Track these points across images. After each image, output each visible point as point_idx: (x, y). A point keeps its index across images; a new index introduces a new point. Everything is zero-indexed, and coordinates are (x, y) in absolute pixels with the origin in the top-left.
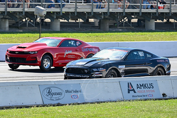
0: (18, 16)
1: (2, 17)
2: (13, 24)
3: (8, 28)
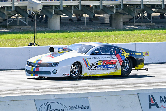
0: (6, 13)
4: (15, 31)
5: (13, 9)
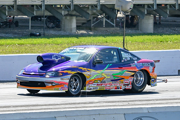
0: (90, 12)
1: (67, 13)
2: (83, 23)
3: (76, 29)
4: (101, 33)
5: (99, 8)
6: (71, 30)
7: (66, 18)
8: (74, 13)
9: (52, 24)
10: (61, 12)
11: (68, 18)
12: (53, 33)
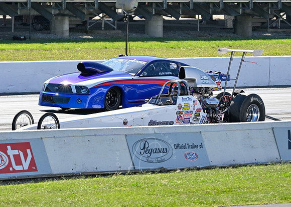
0: (85, 11)
1: (57, 12)
2: (78, 25)
3: (68, 32)
4: (98, 37)
5: (96, 6)
6: (63, 34)
7: (57, 19)
8: (67, 12)
9: (40, 25)
10: (51, 11)
11: (59, 19)
12: (41, 37)
